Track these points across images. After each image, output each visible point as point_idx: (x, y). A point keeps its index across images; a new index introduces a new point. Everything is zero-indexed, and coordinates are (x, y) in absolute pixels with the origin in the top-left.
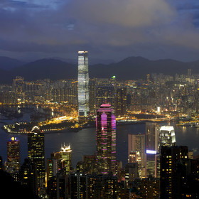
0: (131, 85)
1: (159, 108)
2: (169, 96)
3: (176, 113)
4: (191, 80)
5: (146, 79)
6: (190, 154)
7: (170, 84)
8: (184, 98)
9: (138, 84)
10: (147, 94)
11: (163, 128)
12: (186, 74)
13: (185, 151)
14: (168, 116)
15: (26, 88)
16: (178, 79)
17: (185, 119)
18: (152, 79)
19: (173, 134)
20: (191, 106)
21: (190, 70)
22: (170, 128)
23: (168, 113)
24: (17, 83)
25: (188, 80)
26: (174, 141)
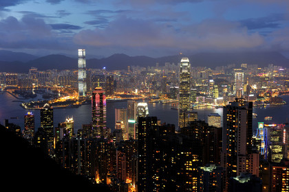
0: (117, 74)
1: (136, 90)
2: (144, 81)
3: (149, 93)
4: (158, 71)
5: (127, 70)
6: (159, 122)
7: (144, 73)
8: (154, 83)
9: (121, 73)
10: (128, 80)
11: (140, 104)
12: (155, 66)
13: (155, 119)
14: (143, 95)
15: (39, 76)
16: (149, 70)
17: (155, 98)
18: (131, 70)
19: (147, 108)
20: (159, 89)
21: (157, 64)
22: (145, 104)
23: (143, 93)
24: (32, 72)
25: (157, 70)
26: (147, 113)
